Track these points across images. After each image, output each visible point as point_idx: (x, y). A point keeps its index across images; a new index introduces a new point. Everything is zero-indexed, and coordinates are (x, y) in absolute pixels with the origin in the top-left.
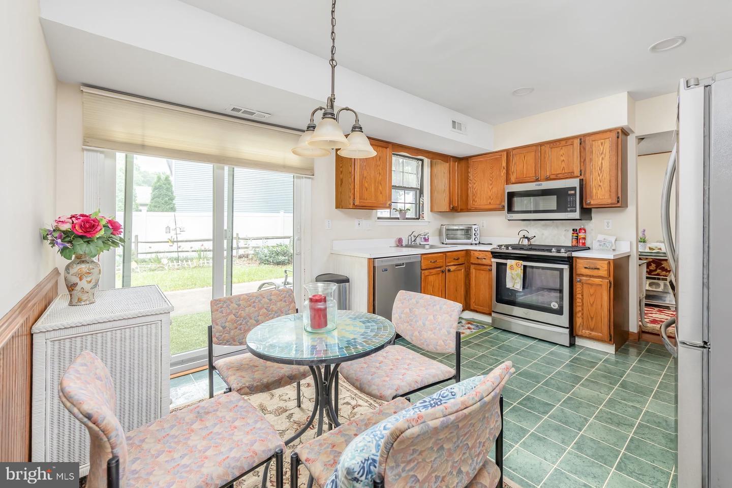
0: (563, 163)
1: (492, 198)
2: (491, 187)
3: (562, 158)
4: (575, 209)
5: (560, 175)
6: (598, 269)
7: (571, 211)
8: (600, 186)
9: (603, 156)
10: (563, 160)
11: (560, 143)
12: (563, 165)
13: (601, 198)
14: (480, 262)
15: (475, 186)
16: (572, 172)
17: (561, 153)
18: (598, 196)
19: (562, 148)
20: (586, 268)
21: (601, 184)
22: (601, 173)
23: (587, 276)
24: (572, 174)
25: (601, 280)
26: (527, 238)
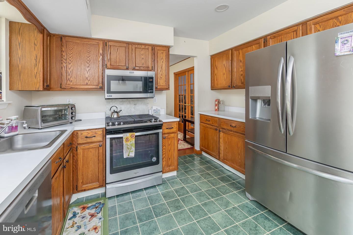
0: (143, 60)
1: (89, 79)
2: (88, 69)
3: (142, 57)
4: (152, 91)
5: (141, 68)
6: (173, 128)
7: (151, 92)
8: (161, 78)
9: (162, 60)
10: (143, 58)
11: (142, 46)
12: (143, 61)
13: (162, 85)
14: (89, 140)
15: (70, 66)
16: (148, 67)
17: (142, 53)
18: (160, 84)
19: (142, 50)
20: (167, 128)
21: (162, 77)
22: (162, 70)
23: (168, 133)
24: (148, 68)
25: (174, 134)
26: (116, 112)
